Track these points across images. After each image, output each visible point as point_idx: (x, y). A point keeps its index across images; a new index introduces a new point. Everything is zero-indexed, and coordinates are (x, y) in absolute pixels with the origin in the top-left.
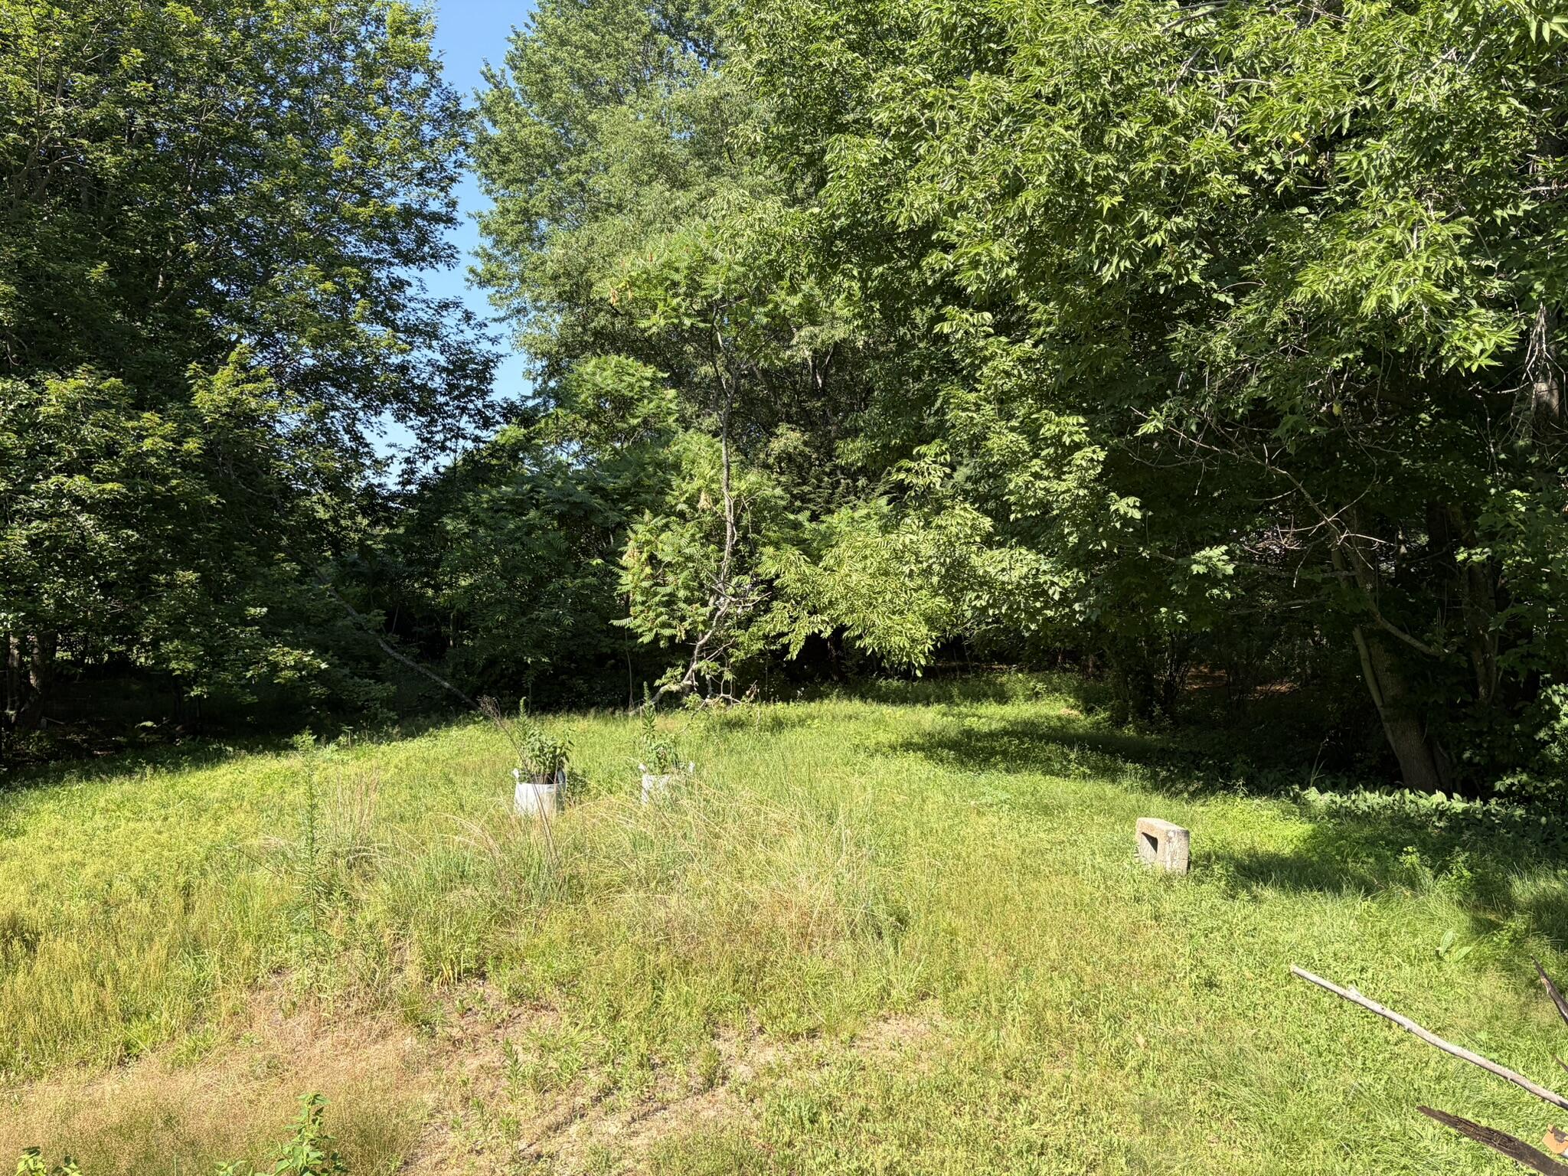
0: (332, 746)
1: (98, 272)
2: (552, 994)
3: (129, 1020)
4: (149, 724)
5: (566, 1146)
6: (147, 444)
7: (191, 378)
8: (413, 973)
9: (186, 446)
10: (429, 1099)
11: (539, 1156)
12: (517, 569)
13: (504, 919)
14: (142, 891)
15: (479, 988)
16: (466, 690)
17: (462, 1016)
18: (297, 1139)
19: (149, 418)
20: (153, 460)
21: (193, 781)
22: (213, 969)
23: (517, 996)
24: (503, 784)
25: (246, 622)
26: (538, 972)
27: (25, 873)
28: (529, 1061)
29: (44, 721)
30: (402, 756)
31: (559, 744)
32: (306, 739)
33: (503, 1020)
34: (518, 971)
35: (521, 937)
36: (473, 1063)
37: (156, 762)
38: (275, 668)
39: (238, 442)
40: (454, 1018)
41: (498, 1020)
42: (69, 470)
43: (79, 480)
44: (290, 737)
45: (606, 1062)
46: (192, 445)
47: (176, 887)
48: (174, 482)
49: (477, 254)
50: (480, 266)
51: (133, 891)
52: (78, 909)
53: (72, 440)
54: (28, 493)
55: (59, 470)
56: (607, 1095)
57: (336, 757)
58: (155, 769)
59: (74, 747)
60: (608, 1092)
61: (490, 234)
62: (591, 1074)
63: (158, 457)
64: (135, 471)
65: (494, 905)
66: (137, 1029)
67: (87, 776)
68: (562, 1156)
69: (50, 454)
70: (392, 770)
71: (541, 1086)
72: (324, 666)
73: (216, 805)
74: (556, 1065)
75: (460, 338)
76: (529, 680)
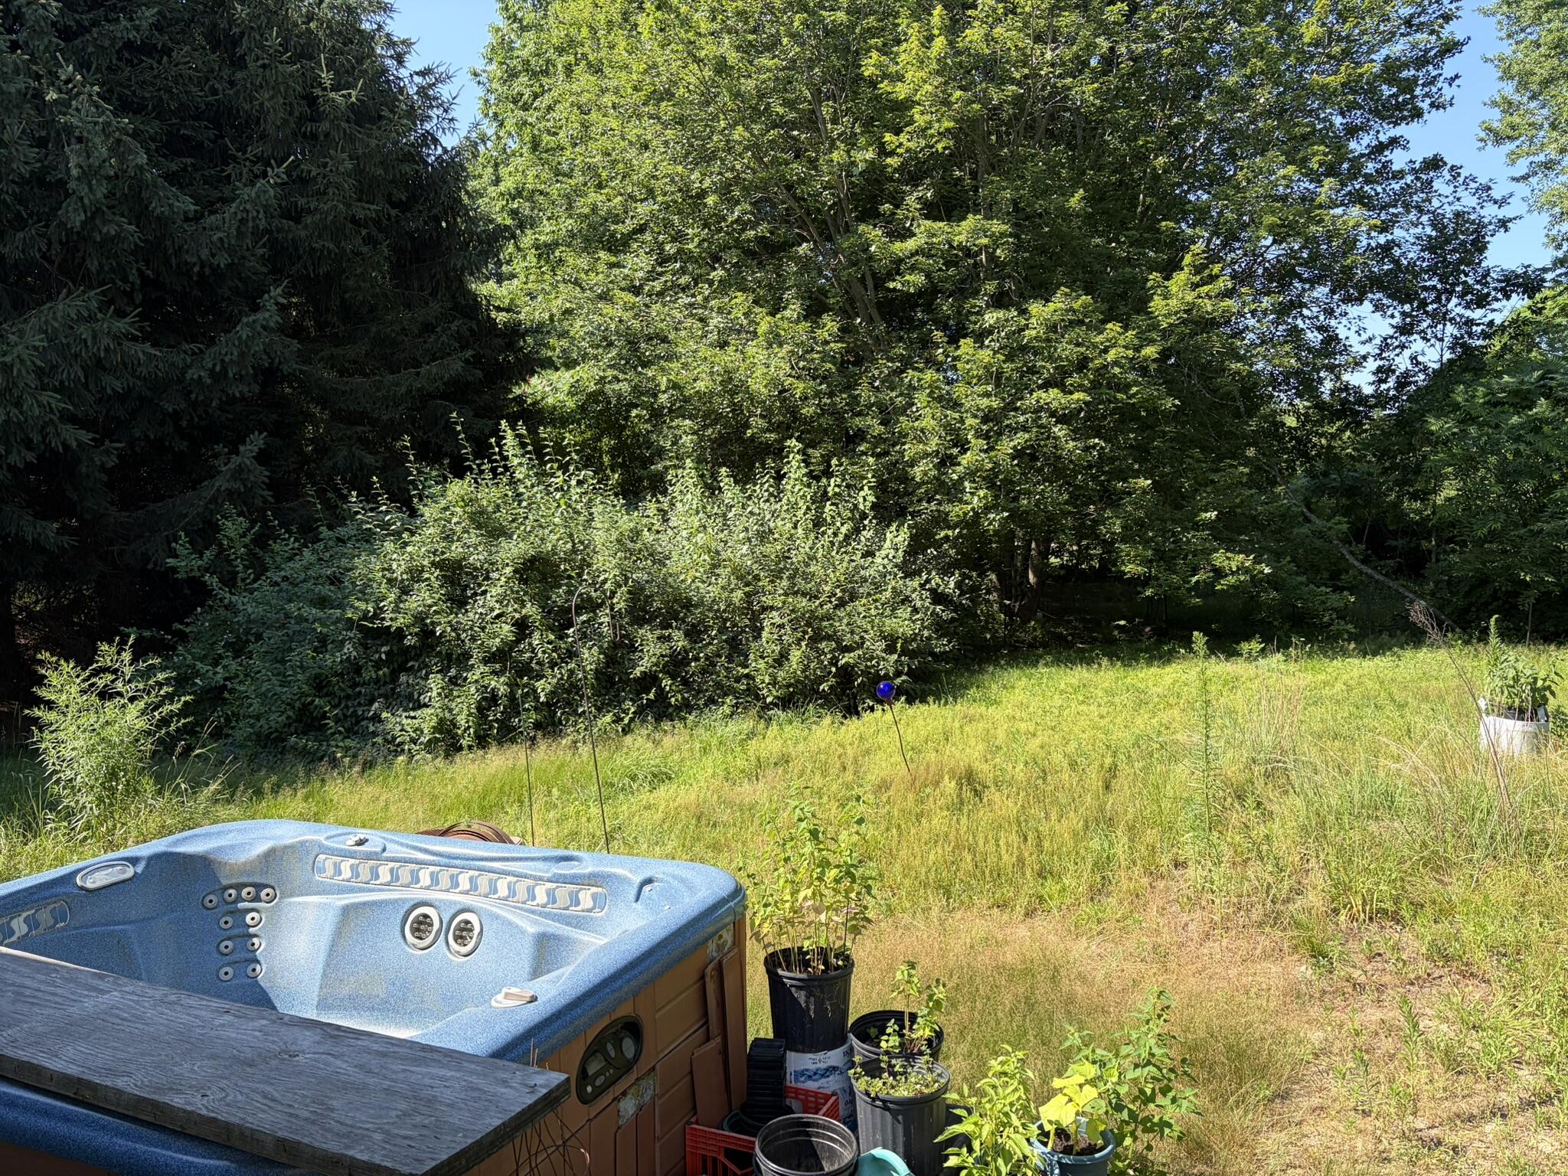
0: (1279, 656)
1: (1076, 201)
2: (1486, 964)
3: (1045, 878)
4: (1122, 623)
5: (1476, 1144)
6: (1111, 356)
7: (1152, 288)
8: (1315, 899)
9: (1143, 352)
10: (1316, 1036)
11: (1439, 1143)
12: (1519, 474)
13: (1437, 865)
14: (1073, 765)
15: (1393, 933)
16: (1448, 610)
17: (1370, 959)
18: (1144, 1029)
19: (1113, 327)
20: (1117, 370)
21: (1141, 676)
22: (1120, 850)
23: (1440, 955)
24: (1466, 716)
25: (1197, 526)
26: (1467, 933)
27: (987, 737)
28: (1440, 1031)
29: (1039, 614)
30: (1355, 673)
31: (1542, 674)
32: (1255, 646)
33: (1418, 978)
34: (1444, 927)
35: (1456, 889)
36: (1374, 1015)
37: (1113, 655)
38: (1219, 573)
39: (1198, 348)
40: (1359, 959)
41: (1412, 976)
42: (1046, 385)
43: (1054, 393)
44: (1238, 643)
45: (1549, 1063)
46: (1150, 351)
47: (1102, 766)
48: (1135, 389)
49: (1494, 104)
50: (1495, 117)
51: (1065, 764)
52: (1019, 772)
53: (1050, 358)
54: (1016, 409)
55: (1040, 387)
56: (1542, 1103)
57: (1282, 667)
58: (1110, 659)
59: (1061, 638)
60: (1547, 1101)
61: (1512, 78)
62: (1524, 1073)
63: (1121, 367)
64: (1103, 382)
65: (1424, 844)
66: (1051, 887)
67: (1058, 661)
68: (1471, 1154)
69: (1034, 373)
70: (1339, 686)
71: (1454, 1063)
72: (1267, 570)
73: (1156, 700)
74: (1477, 1045)
75: (1457, 207)
76: (1527, 602)
